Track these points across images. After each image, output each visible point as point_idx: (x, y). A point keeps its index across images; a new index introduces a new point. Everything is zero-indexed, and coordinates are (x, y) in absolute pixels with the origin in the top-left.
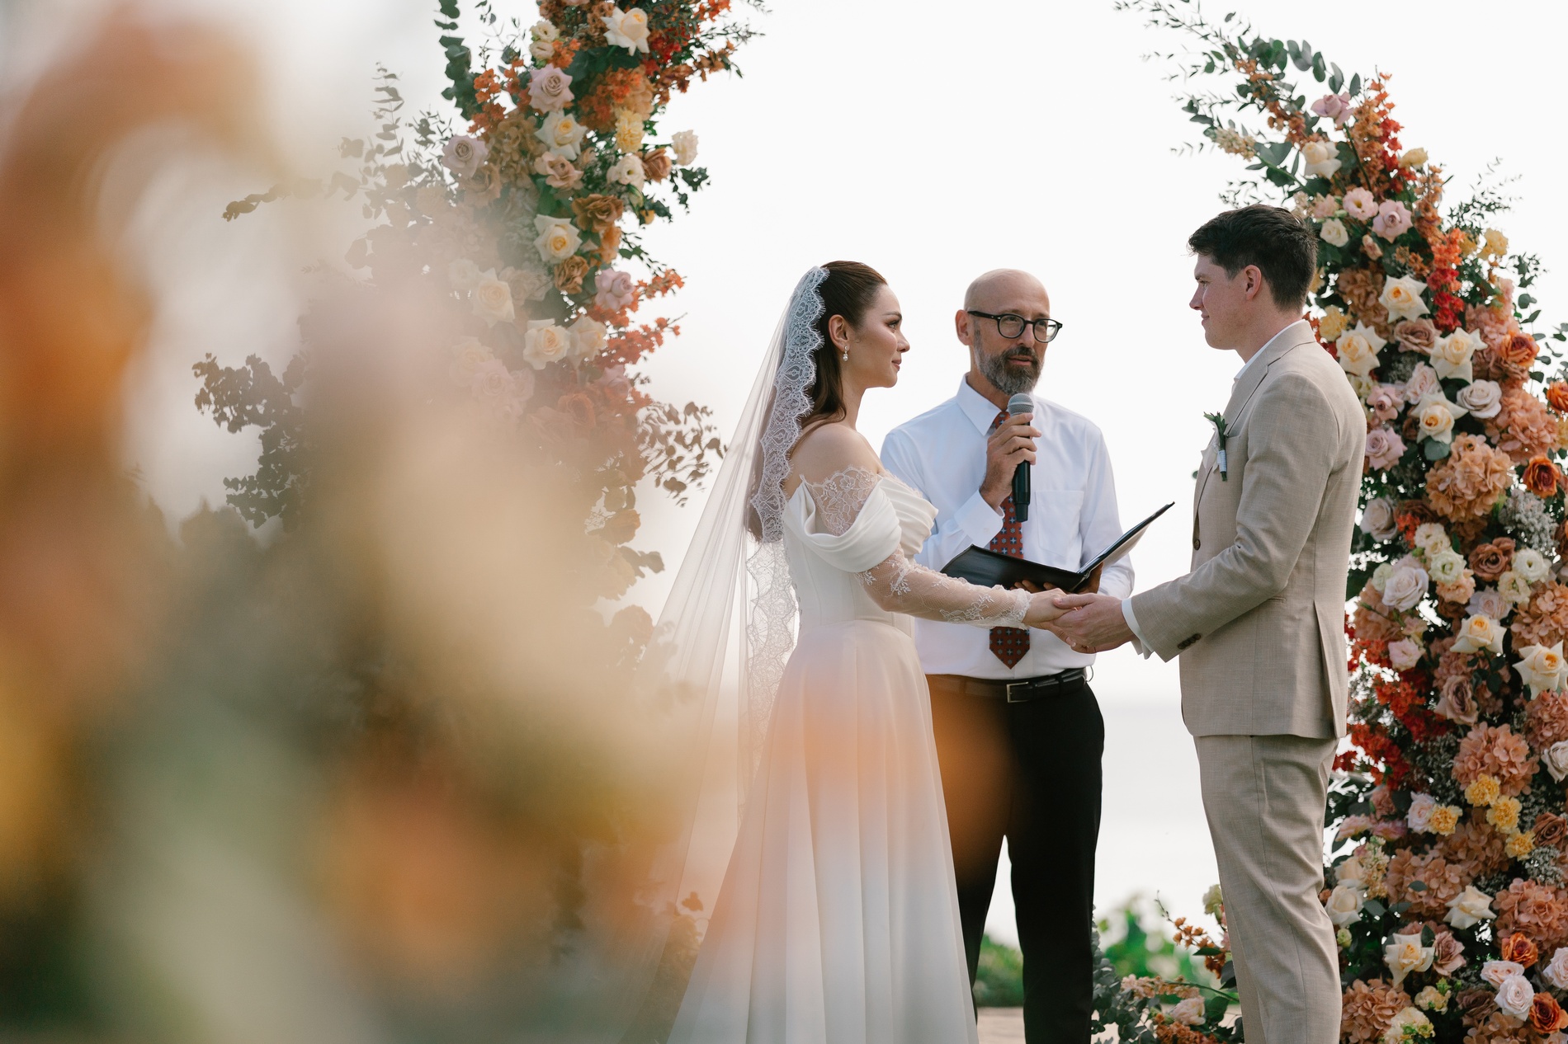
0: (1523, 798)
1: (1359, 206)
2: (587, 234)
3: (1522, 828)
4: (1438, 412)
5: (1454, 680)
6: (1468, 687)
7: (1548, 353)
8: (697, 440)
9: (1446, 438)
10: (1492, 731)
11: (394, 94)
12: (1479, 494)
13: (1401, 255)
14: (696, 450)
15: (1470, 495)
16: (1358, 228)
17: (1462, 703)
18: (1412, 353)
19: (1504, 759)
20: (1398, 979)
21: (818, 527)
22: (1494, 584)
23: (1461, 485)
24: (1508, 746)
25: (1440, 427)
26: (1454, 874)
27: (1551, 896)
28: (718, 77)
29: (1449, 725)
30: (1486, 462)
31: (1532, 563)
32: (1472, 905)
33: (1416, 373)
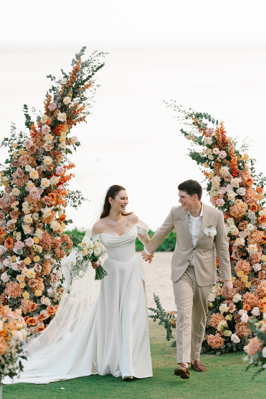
0: (248, 275)
1: (216, 151)
2: (54, 159)
3: (249, 281)
4: (232, 195)
5: (235, 250)
6: (238, 252)
7: (258, 179)
8: (79, 197)
9: (234, 200)
10: (242, 261)
11: (15, 128)
12: (240, 212)
13: (225, 161)
14: (79, 199)
15: (238, 213)
16: (216, 156)
17: (236, 255)
18: (227, 182)
19: (245, 267)
20: (222, 313)
22: (243, 231)
23: (236, 211)
24: (246, 265)
25: (232, 198)
27: (254, 296)
28: (82, 123)
29: (234, 260)
30: (242, 205)
31: (251, 227)
32: (238, 297)
33: (228, 186)
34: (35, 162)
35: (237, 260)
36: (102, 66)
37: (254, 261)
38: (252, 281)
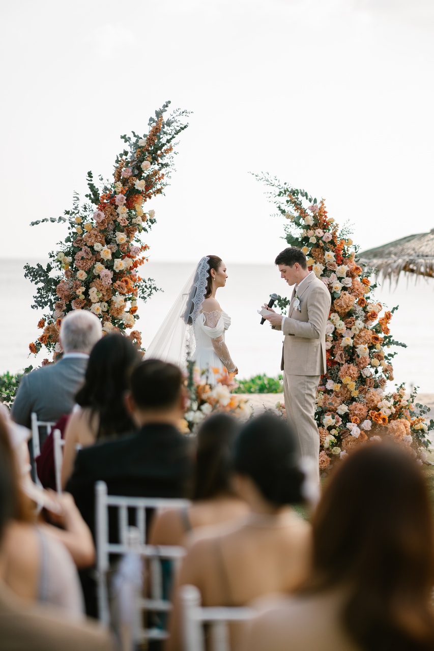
0: (356, 382)
1: (319, 233)
2: (128, 237)
3: (355, 389)
4: (338, 285)
5: (339, 352)
6: (343, 354)
8: (150, 287)
9: (339, 292)
10: (348, 365)
11: (78, 199)
12: (347, 306)
13: (329, 246)
14: (150, 290)
15: (345, 307)
16: (318, 239)
17: (342, 358)
18: (331, 270)
19: (352, 372)
20: (326, 428)
21: (206, 324)
22: (350, 329)
23: (343, 304)
24: (353, 369)
25: (338, 289)
26: (338, 400)
27: (362, 406)
28: (158, 195)
29: (339, 364)
30: (349, 298)
31: (359, 324)
32: (343, 409)
33: (331, 275)
34: (104, 241)
35: (343, 364)
36: (185, 127)
37: (362, 366)
38: (361, 389)
